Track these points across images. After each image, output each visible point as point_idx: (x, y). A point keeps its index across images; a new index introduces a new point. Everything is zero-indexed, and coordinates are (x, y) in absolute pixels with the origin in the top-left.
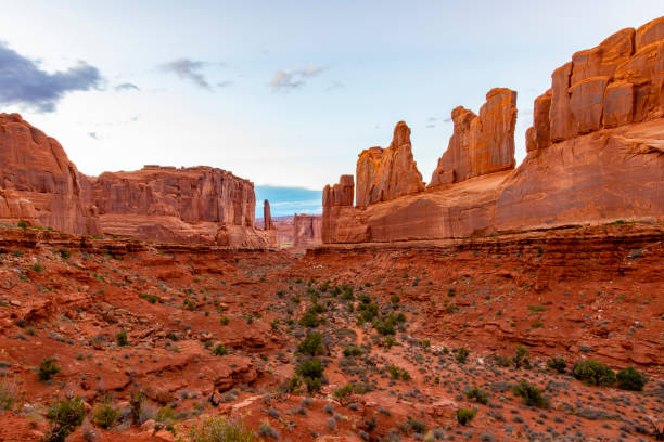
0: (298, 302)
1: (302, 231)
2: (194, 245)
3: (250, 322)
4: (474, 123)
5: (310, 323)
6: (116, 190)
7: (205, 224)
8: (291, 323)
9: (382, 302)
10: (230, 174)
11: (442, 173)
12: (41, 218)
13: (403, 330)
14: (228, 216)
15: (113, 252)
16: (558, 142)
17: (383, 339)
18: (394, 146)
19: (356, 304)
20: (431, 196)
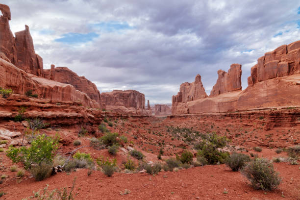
4: (226, 75)
11: (214, 91)
16: (261, 81)
18: (196, 82)
20: (211, 99)
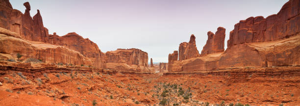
0: (160, 89)
1: (162, 68)
2: (130, 72)
3: (146, 95)
4: (214, 37)
5: (164, 95)
6: (110, 56)
7: (134, 65)
8: (158, 95)
9: (185, 89)
10: (141, 50)
11: (204, 51)
12: (93, 64)
13: (191, 97)
14: (140, 63)
15: (109, 73)
16: (235, 45)
17: (185, 100)
18: (190, 42)
19: (178, 90)
20: (201, 58)
